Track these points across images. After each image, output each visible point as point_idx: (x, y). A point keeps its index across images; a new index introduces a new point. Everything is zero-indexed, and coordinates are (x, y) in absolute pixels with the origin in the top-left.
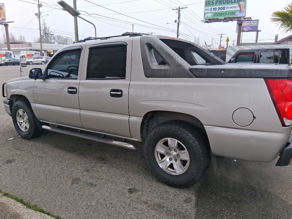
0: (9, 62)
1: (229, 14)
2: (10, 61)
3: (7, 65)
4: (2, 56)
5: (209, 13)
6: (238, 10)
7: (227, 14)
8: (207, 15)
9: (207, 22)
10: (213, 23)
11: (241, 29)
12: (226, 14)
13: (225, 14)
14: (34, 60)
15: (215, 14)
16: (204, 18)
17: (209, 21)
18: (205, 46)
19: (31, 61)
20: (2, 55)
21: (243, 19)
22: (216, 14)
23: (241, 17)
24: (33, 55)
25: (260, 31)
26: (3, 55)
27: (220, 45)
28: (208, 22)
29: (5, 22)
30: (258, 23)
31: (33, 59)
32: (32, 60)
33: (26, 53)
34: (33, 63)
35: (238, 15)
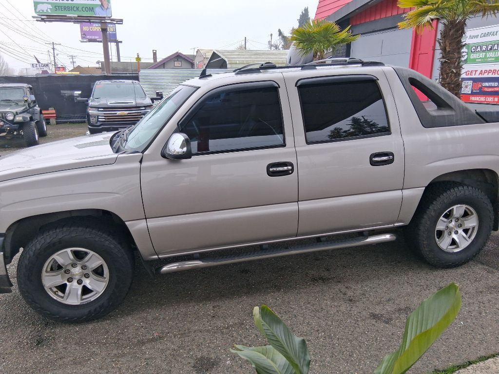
1: (84, 9)
5: (45, 4)
6: (97, 5)
7: (80, 9)
8: (40, 7)
9: (43, 20)
10: (53, 23)
11: (106, 38)
12: (77, 9)
13: (75, 9)
15: (57, 8)
16: (36, 12)
17: (47, 18)
18: (37, 64)
21: (109, 21)
22: (59, 7)
23: (104, 17)
25: (121, 42)
27: (55, 63)
28: (45, 21)
30: (115, 29)
35: (99, 13)
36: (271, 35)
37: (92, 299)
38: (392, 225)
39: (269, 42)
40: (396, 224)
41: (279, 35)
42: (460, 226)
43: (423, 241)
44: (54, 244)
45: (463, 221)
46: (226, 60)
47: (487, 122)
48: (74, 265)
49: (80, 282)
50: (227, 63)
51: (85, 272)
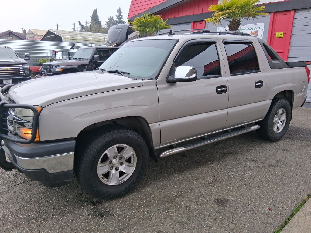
36: (74, 24)
37: (126, 179)
38: (257, 120)
39: (73, 28)
40: (259, 120)
41: (79, 25)
42: (279, 119)
43: (270, 128)
44: (109, 142)
45: (281, 117)
46: (62, 36)
47: (290, 67)
48: (115, 157)
49: (117, 169)
50: (62, 38)
51: (121, 161)
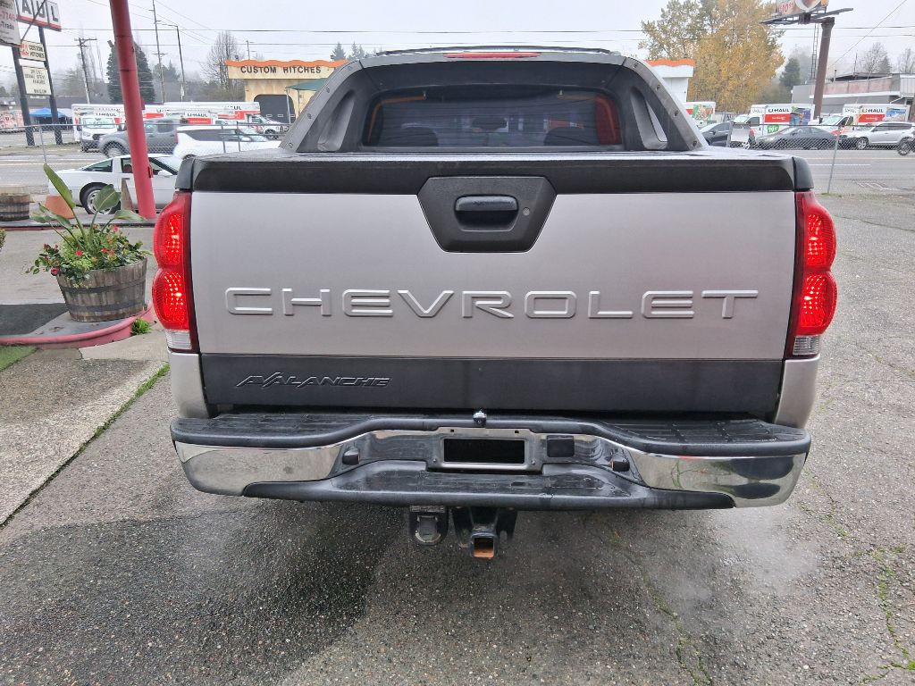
0: (792, 137)
2: (796, 136)
3: (783, 148)
4: (780, 121)
14: (875, 133)
19: (865, 139)
20: (780, 115)
24: (880, 117)
26: (782, 118)
29: (825, 14)
31: (873, 131)
32: (867, 133)
33: (857, 111)
34: (871, 142)
